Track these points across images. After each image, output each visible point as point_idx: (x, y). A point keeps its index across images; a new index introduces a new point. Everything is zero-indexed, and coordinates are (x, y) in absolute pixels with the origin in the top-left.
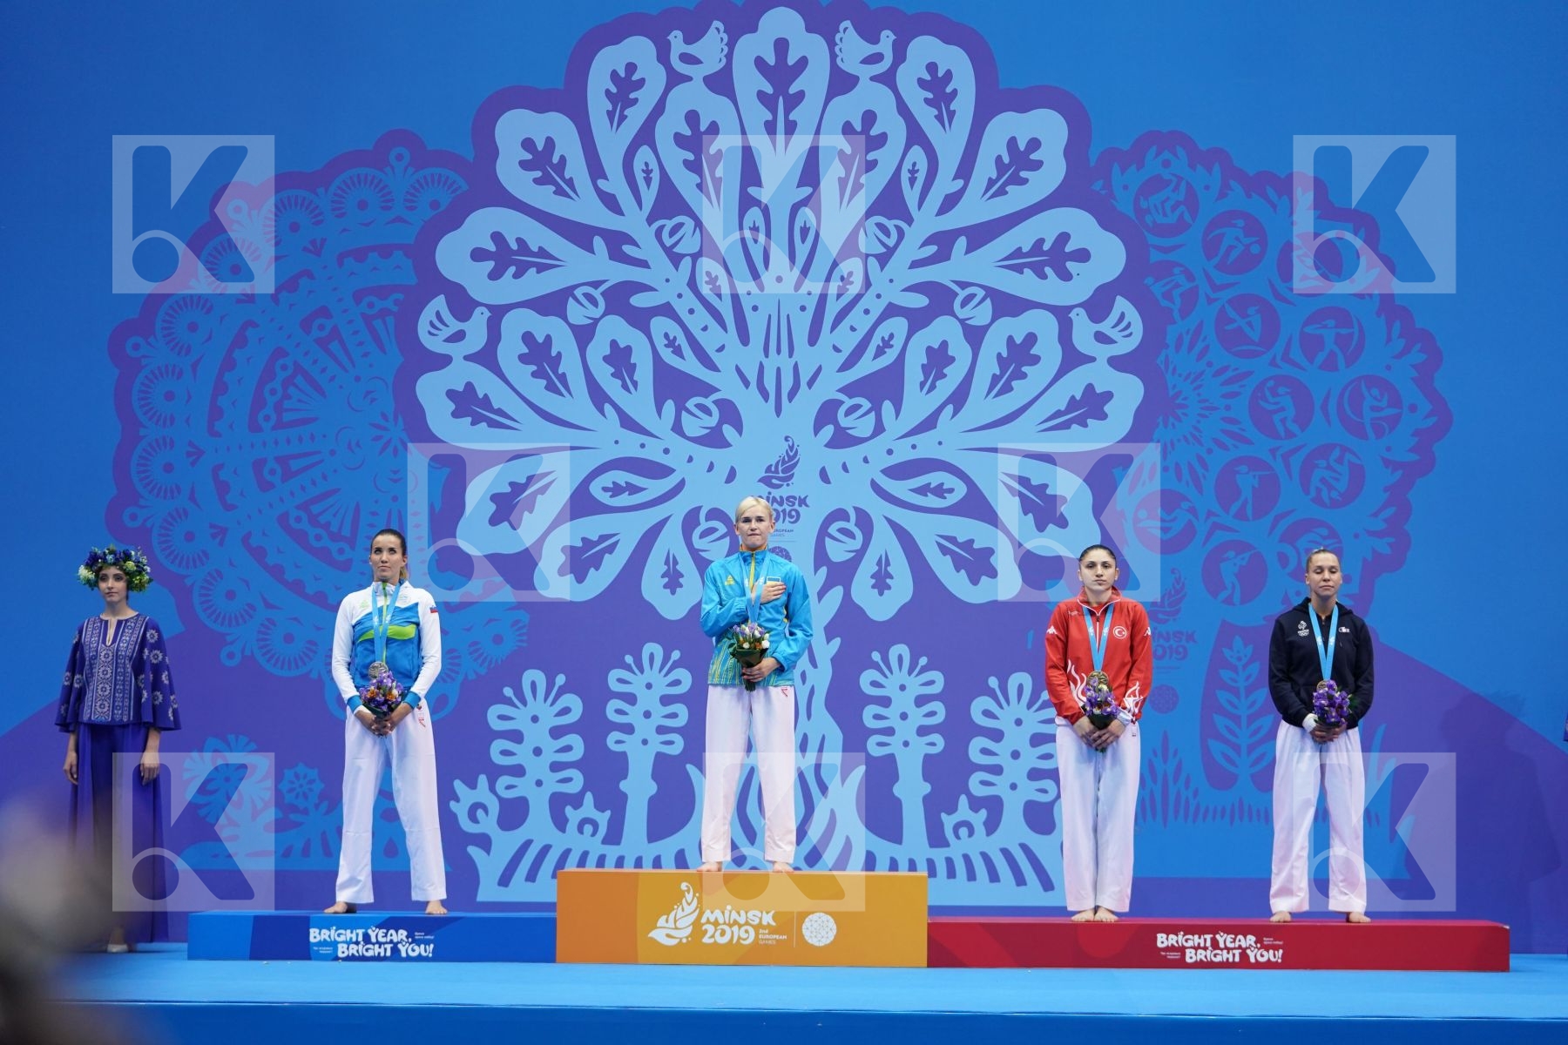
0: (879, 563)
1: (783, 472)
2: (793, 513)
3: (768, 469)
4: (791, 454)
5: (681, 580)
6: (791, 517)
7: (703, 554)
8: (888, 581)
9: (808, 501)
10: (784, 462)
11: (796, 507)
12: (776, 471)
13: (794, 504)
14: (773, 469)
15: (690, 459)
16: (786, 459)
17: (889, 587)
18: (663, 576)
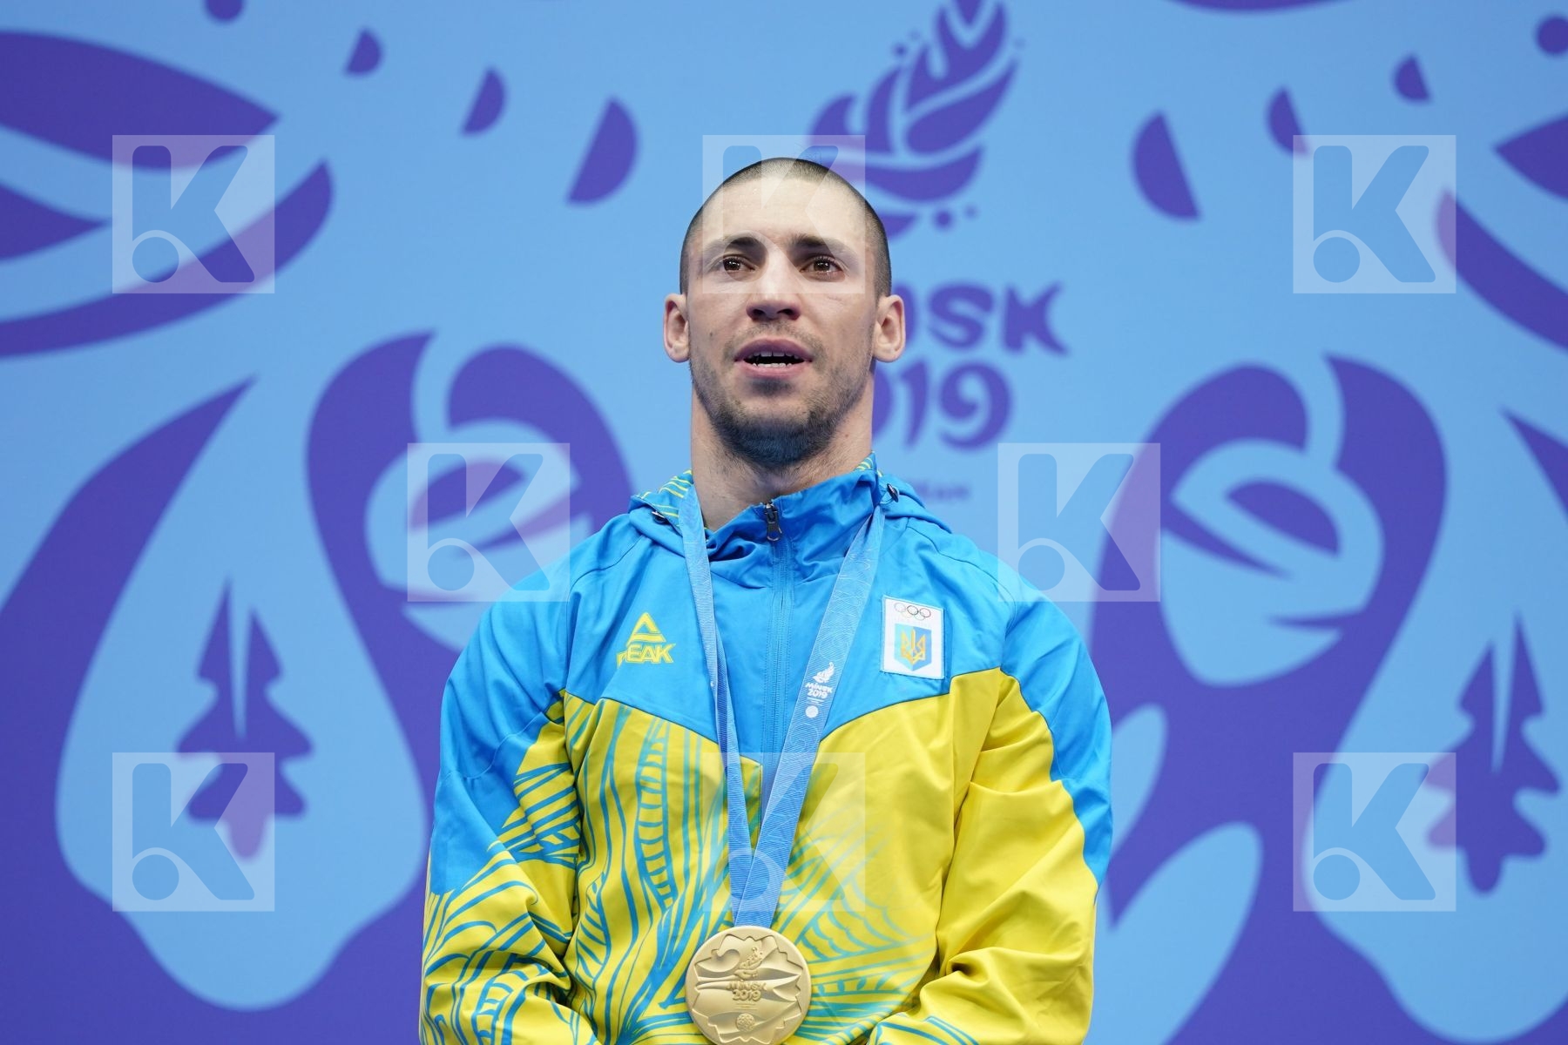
0: (1477, 696)
1: (920, 138)
2: (973, 389)
3: (831, 121)
4: (968, 35)
5: (295, 771)
6: (957, 407)
7: (424, 618)
8: (1530, 804)
9: (1060, 319)
10: (922, 84)
11: (991, 350)
12: (877, 139)
13: (974, 332)
14: (857, 120)
15: (366, 55)
16: (938, 65)
17: (1531, 843)
18: (191, 743)
